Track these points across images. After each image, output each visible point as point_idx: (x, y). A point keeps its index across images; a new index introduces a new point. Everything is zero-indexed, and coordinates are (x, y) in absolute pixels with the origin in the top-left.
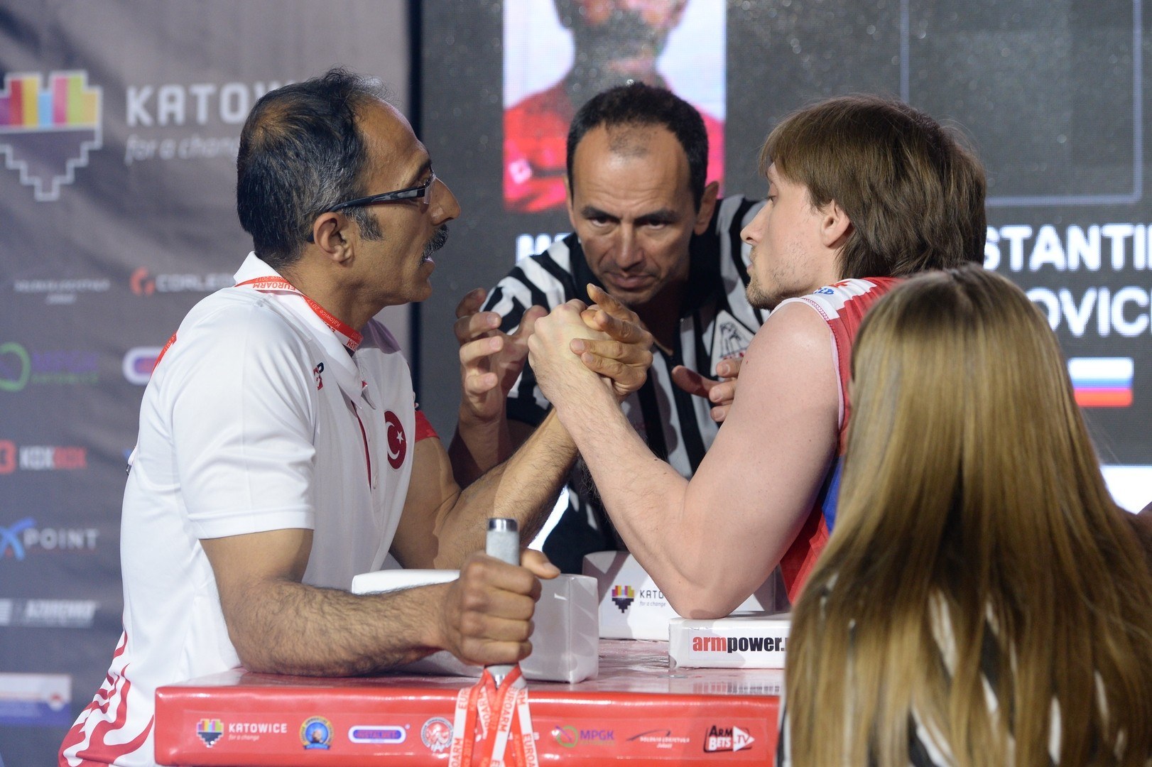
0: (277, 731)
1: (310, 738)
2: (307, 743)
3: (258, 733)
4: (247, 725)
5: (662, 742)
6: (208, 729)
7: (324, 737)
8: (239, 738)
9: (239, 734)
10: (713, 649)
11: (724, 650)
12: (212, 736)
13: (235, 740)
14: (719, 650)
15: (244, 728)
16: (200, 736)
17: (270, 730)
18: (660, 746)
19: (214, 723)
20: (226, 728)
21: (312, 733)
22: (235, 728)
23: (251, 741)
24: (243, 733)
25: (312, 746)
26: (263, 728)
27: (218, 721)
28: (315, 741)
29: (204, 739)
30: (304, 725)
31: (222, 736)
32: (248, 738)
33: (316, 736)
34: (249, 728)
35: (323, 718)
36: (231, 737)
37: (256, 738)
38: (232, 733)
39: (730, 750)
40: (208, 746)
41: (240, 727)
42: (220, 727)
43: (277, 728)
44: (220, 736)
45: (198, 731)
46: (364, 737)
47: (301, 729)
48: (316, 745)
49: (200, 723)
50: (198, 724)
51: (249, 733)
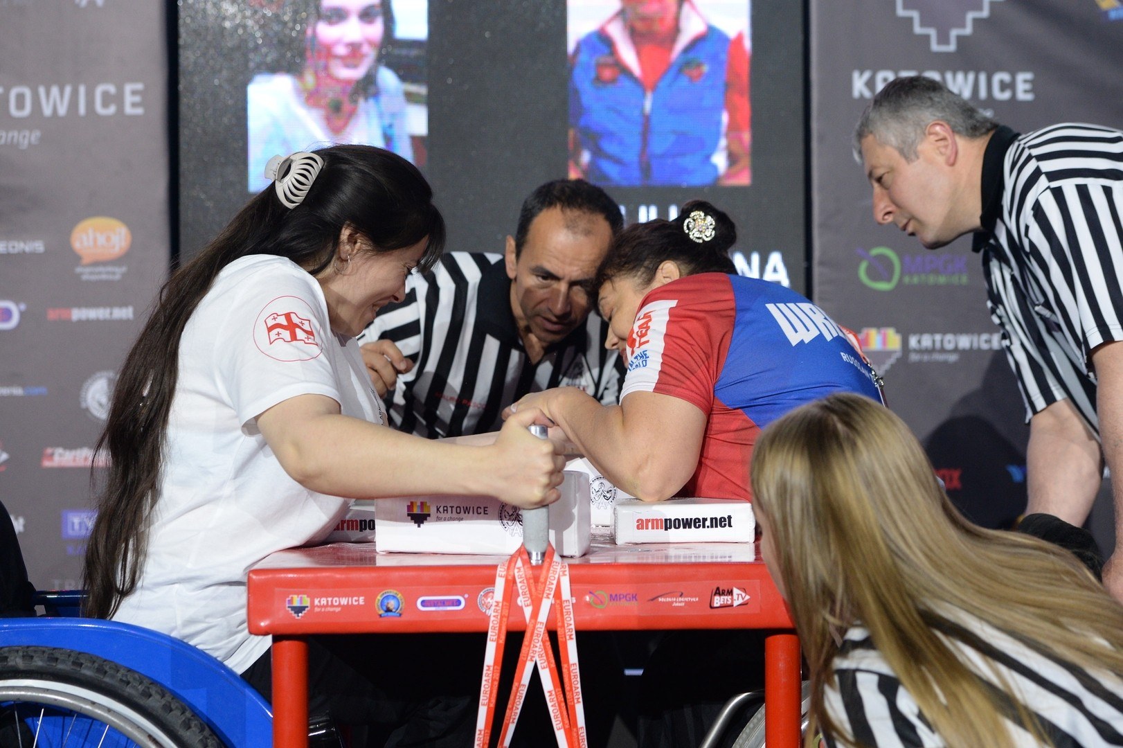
0: (356, 603)
1: (385, 608)
2: (381, 612)
3: (339, 605)
4: (330, 599)
5: (676, 602)
6: (296, 603)
7: (396, 607)
8: (323, 610)
9: (324, 606)
10: (653, 528)
11: (662, 528)
12: (299, 610)
13: (320, 612)
14: (657, 528)
15: (327, 601)
16: (290, 609)
17: (350, 603)
18: (674, 604)
19: (301, 598)
20: (312, 602)
21: (386, 604)
22: (320, 602)
23: (334, 612)
24: (327, 606)
25: (386, 614)
26: (344, 601)
27: (305, 596)
28: (388, 610)
29: (293, 612)
30: (379, 598)
31: (309, 609)
32: (332, 609)
33: (389, 606)
34: (332, 601)
35: (395, 592)
36: (317, 610)
37: (338, 610)
38: (317, 606)
39: (731, 606)
40: (297, 618)
41: (324, 601)
42: (306, 601)
43: (356, 601)
44: (306, 609)
45: (287, 605)
46: (431, 606)
47: (377, 600)
48: (390, 614)
49: (289, 599)
50: (287, 599)
51: (332, 606)
